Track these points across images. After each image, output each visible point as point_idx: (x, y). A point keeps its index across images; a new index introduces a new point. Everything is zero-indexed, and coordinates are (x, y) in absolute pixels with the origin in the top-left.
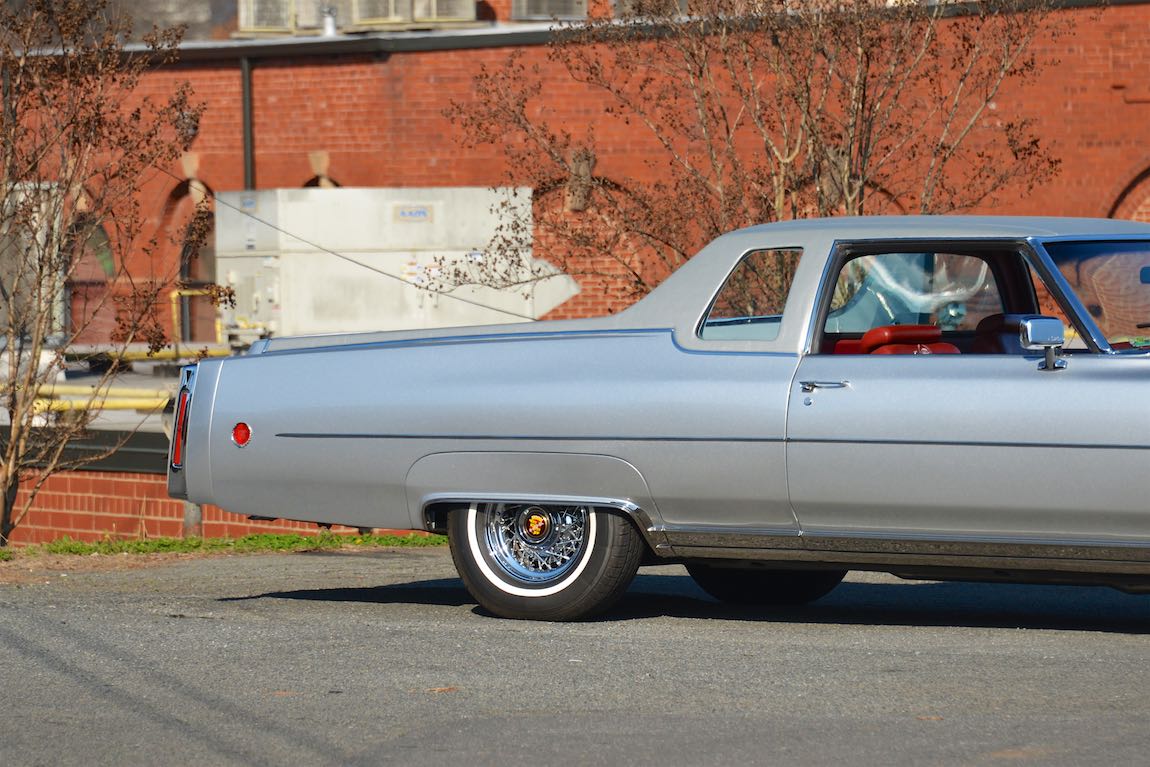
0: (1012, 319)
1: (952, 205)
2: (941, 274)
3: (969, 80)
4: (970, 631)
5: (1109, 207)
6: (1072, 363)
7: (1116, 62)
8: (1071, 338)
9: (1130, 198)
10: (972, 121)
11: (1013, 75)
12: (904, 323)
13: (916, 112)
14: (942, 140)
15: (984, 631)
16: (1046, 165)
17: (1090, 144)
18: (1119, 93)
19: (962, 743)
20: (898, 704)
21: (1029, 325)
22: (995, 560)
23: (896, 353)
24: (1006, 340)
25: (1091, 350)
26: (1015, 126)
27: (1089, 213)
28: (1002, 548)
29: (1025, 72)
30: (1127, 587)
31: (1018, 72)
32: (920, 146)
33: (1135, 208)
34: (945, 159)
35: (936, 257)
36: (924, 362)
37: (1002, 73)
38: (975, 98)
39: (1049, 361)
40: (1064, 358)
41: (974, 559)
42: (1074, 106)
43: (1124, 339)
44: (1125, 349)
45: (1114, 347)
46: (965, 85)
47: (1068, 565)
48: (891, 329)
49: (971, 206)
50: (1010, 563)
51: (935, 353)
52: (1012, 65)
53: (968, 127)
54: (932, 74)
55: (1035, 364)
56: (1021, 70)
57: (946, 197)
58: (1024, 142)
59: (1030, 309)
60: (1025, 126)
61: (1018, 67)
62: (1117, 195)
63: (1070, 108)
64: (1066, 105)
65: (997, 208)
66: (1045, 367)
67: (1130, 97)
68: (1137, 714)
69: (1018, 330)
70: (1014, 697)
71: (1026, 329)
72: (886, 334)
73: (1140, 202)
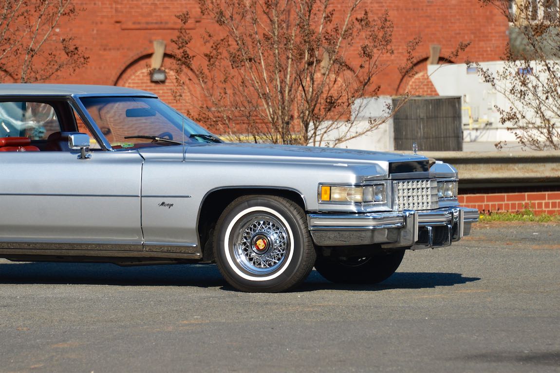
0: (65, 134)
1: (36, 78)
2: (29, 113)
3: (43, 17)
4: (45, 286)
5: (115, 80)
6: (94, 155)
7: (117, 10)
8: (93, 143)
9: (125, 76)
10: (45, 37)
11: (65, 16)
12: (12, 136)
13: (17, 33)
14: (31, 46)
15: (52, 286)
16: (82, 60)
17: (105, 50)
18: (118, 25)
19: (38, 341)
20: (8, 322)
21: (73, 137)
22: (57, 251)
23: (8, 151)
24: (62, 144)
25: (103, 149)
26: (66, 40)
27: (105, 83)
28: (60, 245)
29: (70, 14)
30: (120, 263)
31: (67, 14)
32: (20, 49)
33: (127, 80)
34: (32, 56)
35: (27, 104)
36: (22, 155)
37: (59, 15)
38: (46, 27)
39: (82, 154)
40: (90, 153)
41: (46, 251)
42: (97, 31)
43: (119, 144)
44: (118, 148)
45: (113, 148)
46: (41, 20)
47: (92, 253)
48: (6, 139)
49: (46, 79)
50: (64, 253)
51: (27, 151)
52: (64, 11)
53: (43, 41)
54: (25, 14)
55: (76, 156)
56: (69, 13)
57: (33, 74)
58: (72, 48)
59: (74, 129)
60: (71, 40)
61: (67, 12)
62: (118, 74)
63: (95, 32)
64: (93, 30)
65: (58, 80)
66: (81, 157)
67: (124, 26)
68: (123, 324)
69: (67, 140)
70: (64, 318)
71: (71, 139)
72: (3, 141)
73: (129, 77)
